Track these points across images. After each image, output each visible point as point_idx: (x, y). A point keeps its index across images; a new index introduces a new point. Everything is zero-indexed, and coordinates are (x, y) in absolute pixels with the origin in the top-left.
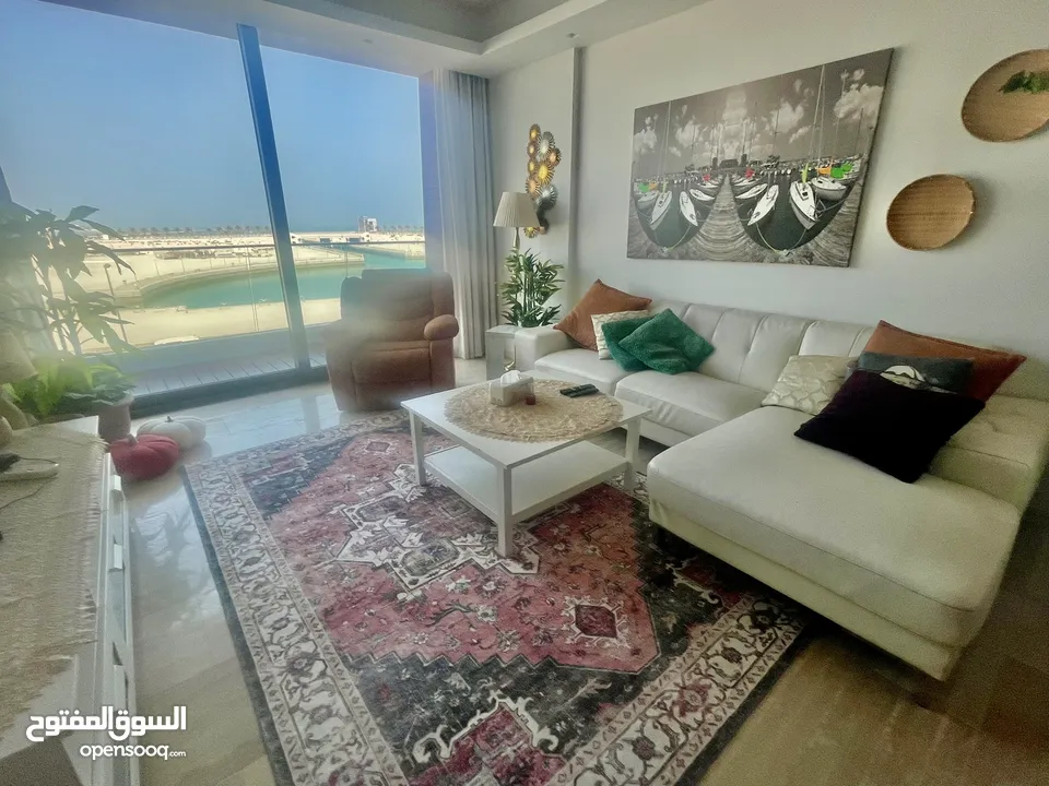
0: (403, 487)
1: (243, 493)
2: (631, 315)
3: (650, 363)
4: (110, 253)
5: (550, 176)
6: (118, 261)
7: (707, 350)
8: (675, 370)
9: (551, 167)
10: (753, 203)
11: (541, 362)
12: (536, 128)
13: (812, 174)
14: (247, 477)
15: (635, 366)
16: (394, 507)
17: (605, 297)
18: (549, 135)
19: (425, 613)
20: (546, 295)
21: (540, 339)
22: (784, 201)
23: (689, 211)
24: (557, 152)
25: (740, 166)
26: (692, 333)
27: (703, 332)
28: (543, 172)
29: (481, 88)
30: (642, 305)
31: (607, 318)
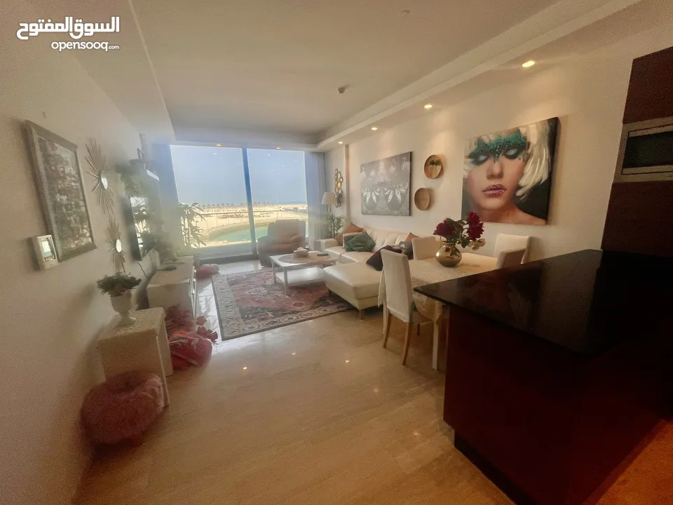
0: (270, 282)
1: (227, 282)
2: (355, 233)
3: (354, 249)
4: (200, 215)
5: (341, 185)
6: (202, 217)
7: (373, 245)
8: (360, 251)
9: (341, 182)
10: (388, 195)
11: (327, 250)
12: (336, 170)
13: (400, 187)
14: (228, 279)
15: (349, 249)
16: (264, 286)
17: (352, 227)
18: (340, 172)
19: (258, 301)
20: (339, 229)
21: (326, 243)
22: (394, 196)
23: (374, 198)
24: (342, 178)
25: (382, 184)
26: (371, 238)
27: (374, 239)
28: (339, 184)
29: (324, 156)
30: (361, 230)
31: (346, 235)
